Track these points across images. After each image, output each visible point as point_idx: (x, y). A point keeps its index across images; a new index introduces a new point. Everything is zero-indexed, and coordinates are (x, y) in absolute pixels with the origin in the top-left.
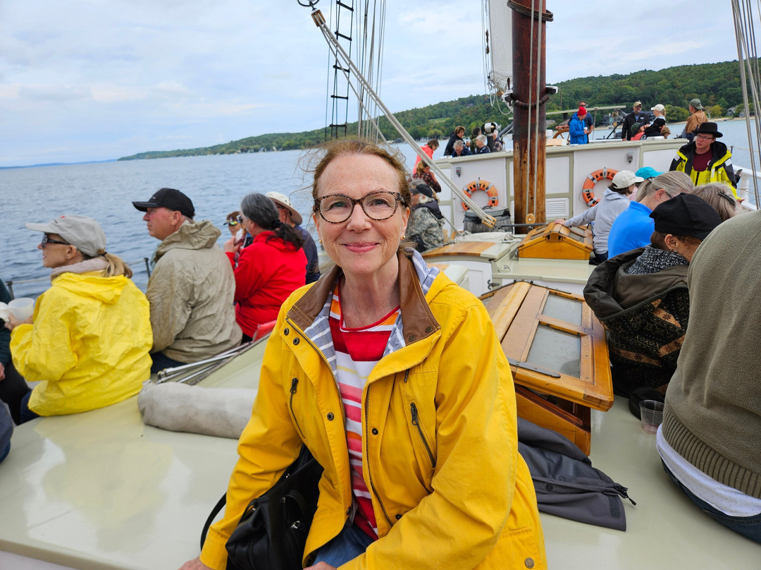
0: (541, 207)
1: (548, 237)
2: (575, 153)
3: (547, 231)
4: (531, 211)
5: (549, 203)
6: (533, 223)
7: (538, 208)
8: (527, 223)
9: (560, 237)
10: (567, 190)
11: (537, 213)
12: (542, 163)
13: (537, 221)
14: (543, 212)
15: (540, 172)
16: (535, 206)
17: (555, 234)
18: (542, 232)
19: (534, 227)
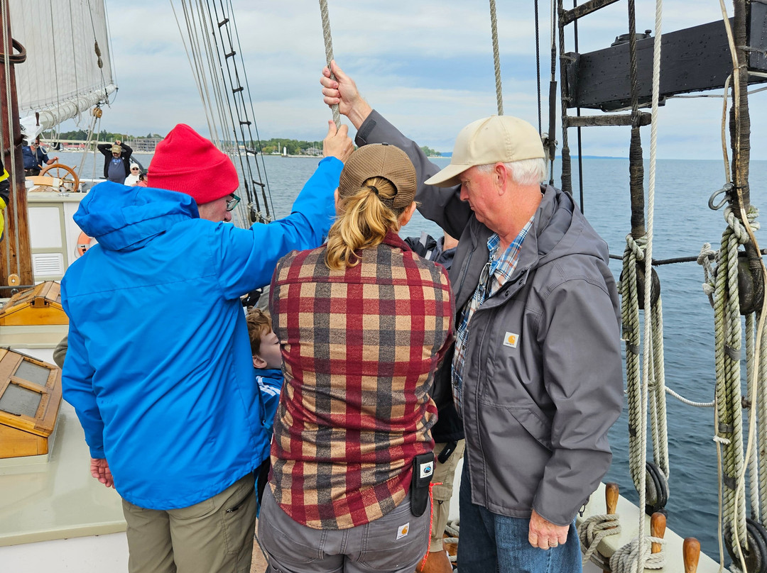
0: (26, 266)
1: (33, 303)
2: (65, 204)
3: (31, 295)
4: (13, 271)
5: (36, 260)
6: (17, 285)
7: (23, 267)
8: (10, 284)
9: (46, 303)
10: (60, 245)
11: (22, 273)
12: (24, 216)
13: (23, 282)
14: (30, 272)
15: (22, 227)
16: (18, 265)
17: (40, 300)
18: (27, 297)
19: (19, 289)
